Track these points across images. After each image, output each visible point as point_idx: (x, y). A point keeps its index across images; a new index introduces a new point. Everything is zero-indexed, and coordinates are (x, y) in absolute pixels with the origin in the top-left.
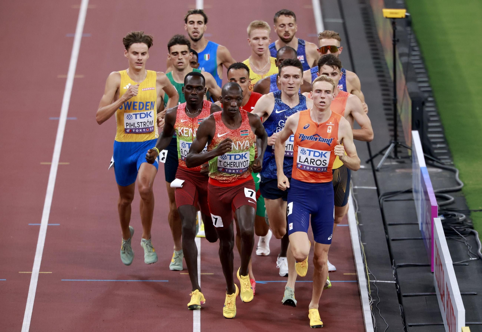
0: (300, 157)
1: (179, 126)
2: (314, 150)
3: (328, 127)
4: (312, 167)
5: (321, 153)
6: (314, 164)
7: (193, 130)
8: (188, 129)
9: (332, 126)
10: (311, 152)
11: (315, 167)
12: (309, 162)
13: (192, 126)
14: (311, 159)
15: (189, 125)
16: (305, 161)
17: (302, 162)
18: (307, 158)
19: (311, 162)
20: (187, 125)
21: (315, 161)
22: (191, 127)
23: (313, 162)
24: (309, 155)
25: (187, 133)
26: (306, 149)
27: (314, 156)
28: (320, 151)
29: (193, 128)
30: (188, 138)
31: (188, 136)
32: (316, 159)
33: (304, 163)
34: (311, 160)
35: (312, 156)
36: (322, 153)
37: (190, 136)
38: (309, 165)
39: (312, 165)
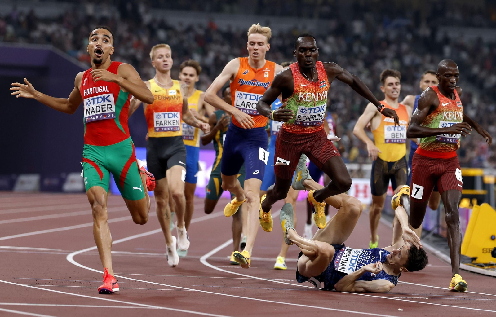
0: (237, 101)
1: (300, 91)
2: (250, 94)
3: (265, 72)
4: (248, 110)
5: (256, 96)
6: (250, 107)
7: (315, 94)
8: (310, 93)
9: (269, 72)
10: (248, 96)
11: (251, 110)
12: (246, 105)
13: (314, 90)
14: (247, 102)
15: (311, 90)
16: (242, 105)
17: (239, 106)
18: (243, 102)
19: (247, 105)
20: (309, 90)
21: (251, 104)
22: (313, 92)
23: (249, 105)
24: (246, 98)
25: (310, 98)
26: (242, 93)
27: (250, 99)
28: (256, 95)
29: (315, 92)
30: (310, 103)
31: (310, 101)
32: (252, 102)
33: (241, 106)
34: (247, 104)
35: (248, 100)
36: (258, 96)
37: (312, 101)
38: (246, 108)
39: (248, 108)
